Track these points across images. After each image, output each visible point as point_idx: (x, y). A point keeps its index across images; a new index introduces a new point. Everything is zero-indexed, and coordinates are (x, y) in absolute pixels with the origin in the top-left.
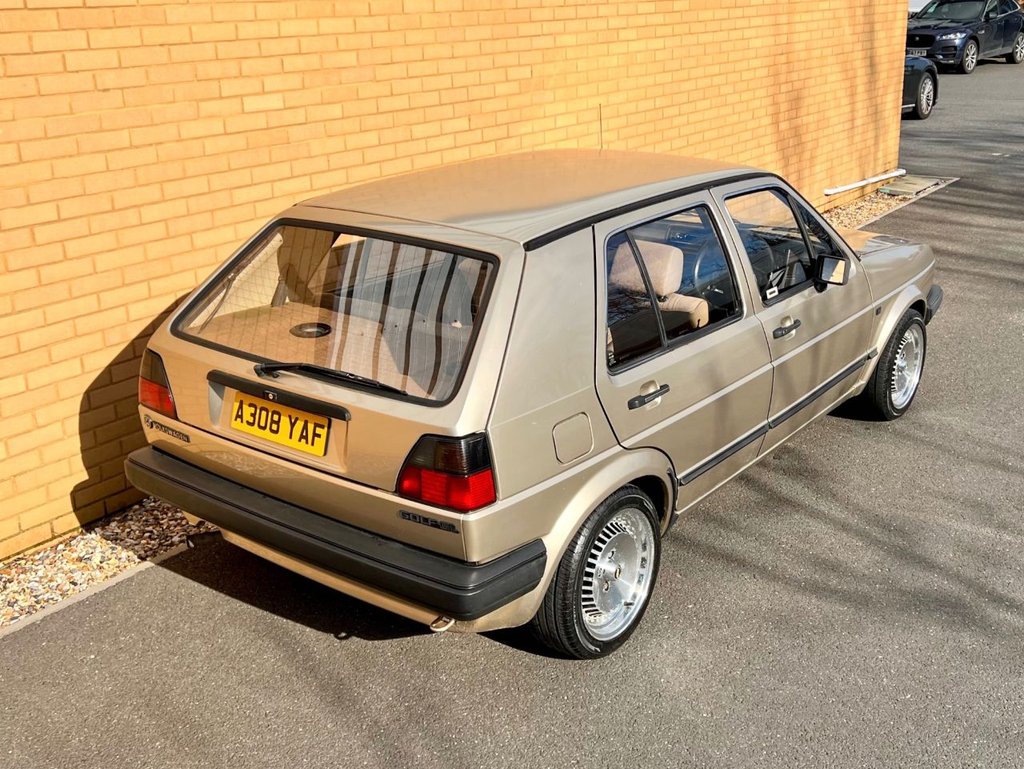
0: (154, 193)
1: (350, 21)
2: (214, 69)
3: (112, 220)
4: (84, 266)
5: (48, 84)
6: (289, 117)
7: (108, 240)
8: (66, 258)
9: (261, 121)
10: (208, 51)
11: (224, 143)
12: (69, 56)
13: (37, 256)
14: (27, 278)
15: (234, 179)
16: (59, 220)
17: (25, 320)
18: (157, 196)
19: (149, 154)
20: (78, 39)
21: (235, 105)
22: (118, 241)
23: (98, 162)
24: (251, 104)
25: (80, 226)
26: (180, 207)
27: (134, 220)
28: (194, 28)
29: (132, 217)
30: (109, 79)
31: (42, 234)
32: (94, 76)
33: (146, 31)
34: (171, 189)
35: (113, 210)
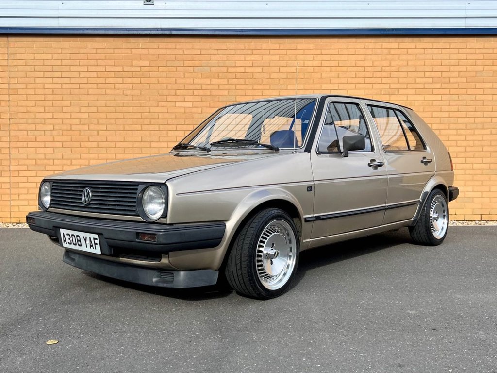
0: (139, 127)
1: (226, 80)
2: (166, 92)
3: (123, 133)
4: (113, 144)
5: (108, 92)
6: (194, 110)
7: (121, 139)
8: (107, 141)
9: (183, 110)
10: (165, 86)
11: (167, 115)
12: (116, 85)
13: (98, 139)
14: (95, 144)
15: (170, 127)
16: (106, 130)
17: (92, 156)
18: (140, 128)
19: (139, 116)
20: (120, 80)
21: (173, 104)
22: (124, 140)
23: (121, 115)
24: (178, 104)
25: (113, 133)
26: (148, 133)
27: (131, 134)
28: (160, 79)
29: (130, 133)
30: (128, 92)
31: (101, 133)
32: (123, 91)
33: (142, 79)
34: (145, 127)
35: (124, 130)
